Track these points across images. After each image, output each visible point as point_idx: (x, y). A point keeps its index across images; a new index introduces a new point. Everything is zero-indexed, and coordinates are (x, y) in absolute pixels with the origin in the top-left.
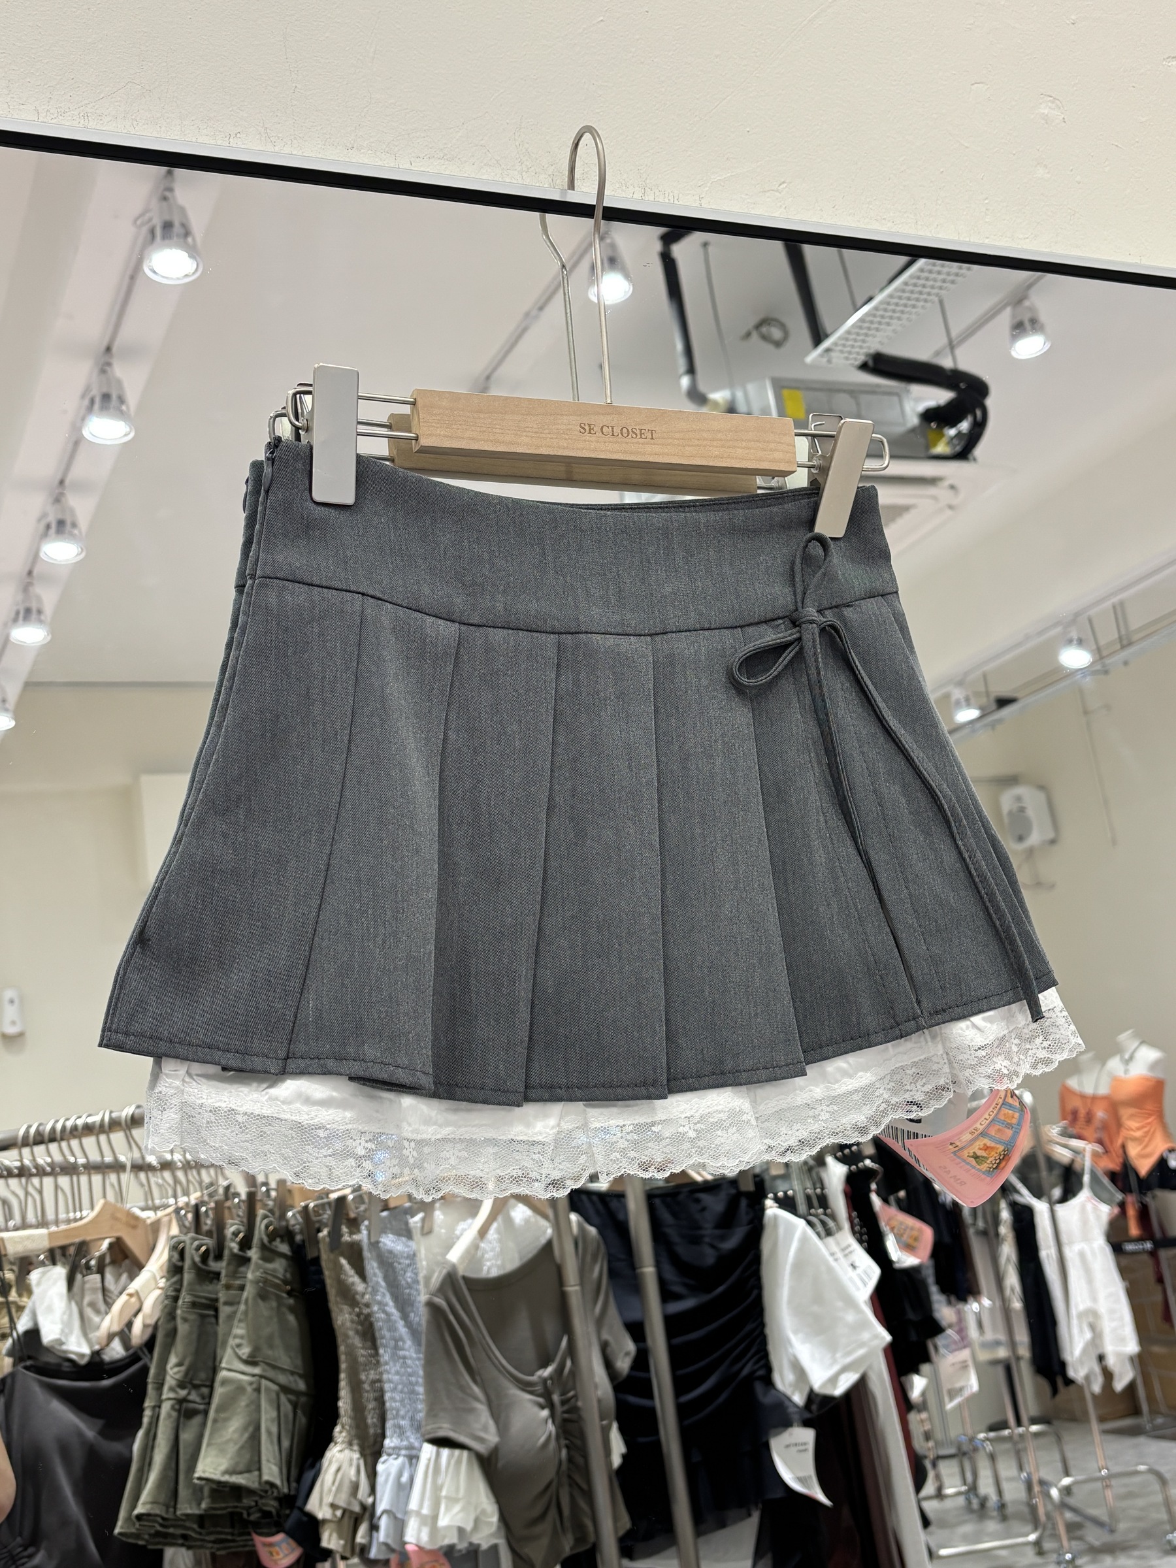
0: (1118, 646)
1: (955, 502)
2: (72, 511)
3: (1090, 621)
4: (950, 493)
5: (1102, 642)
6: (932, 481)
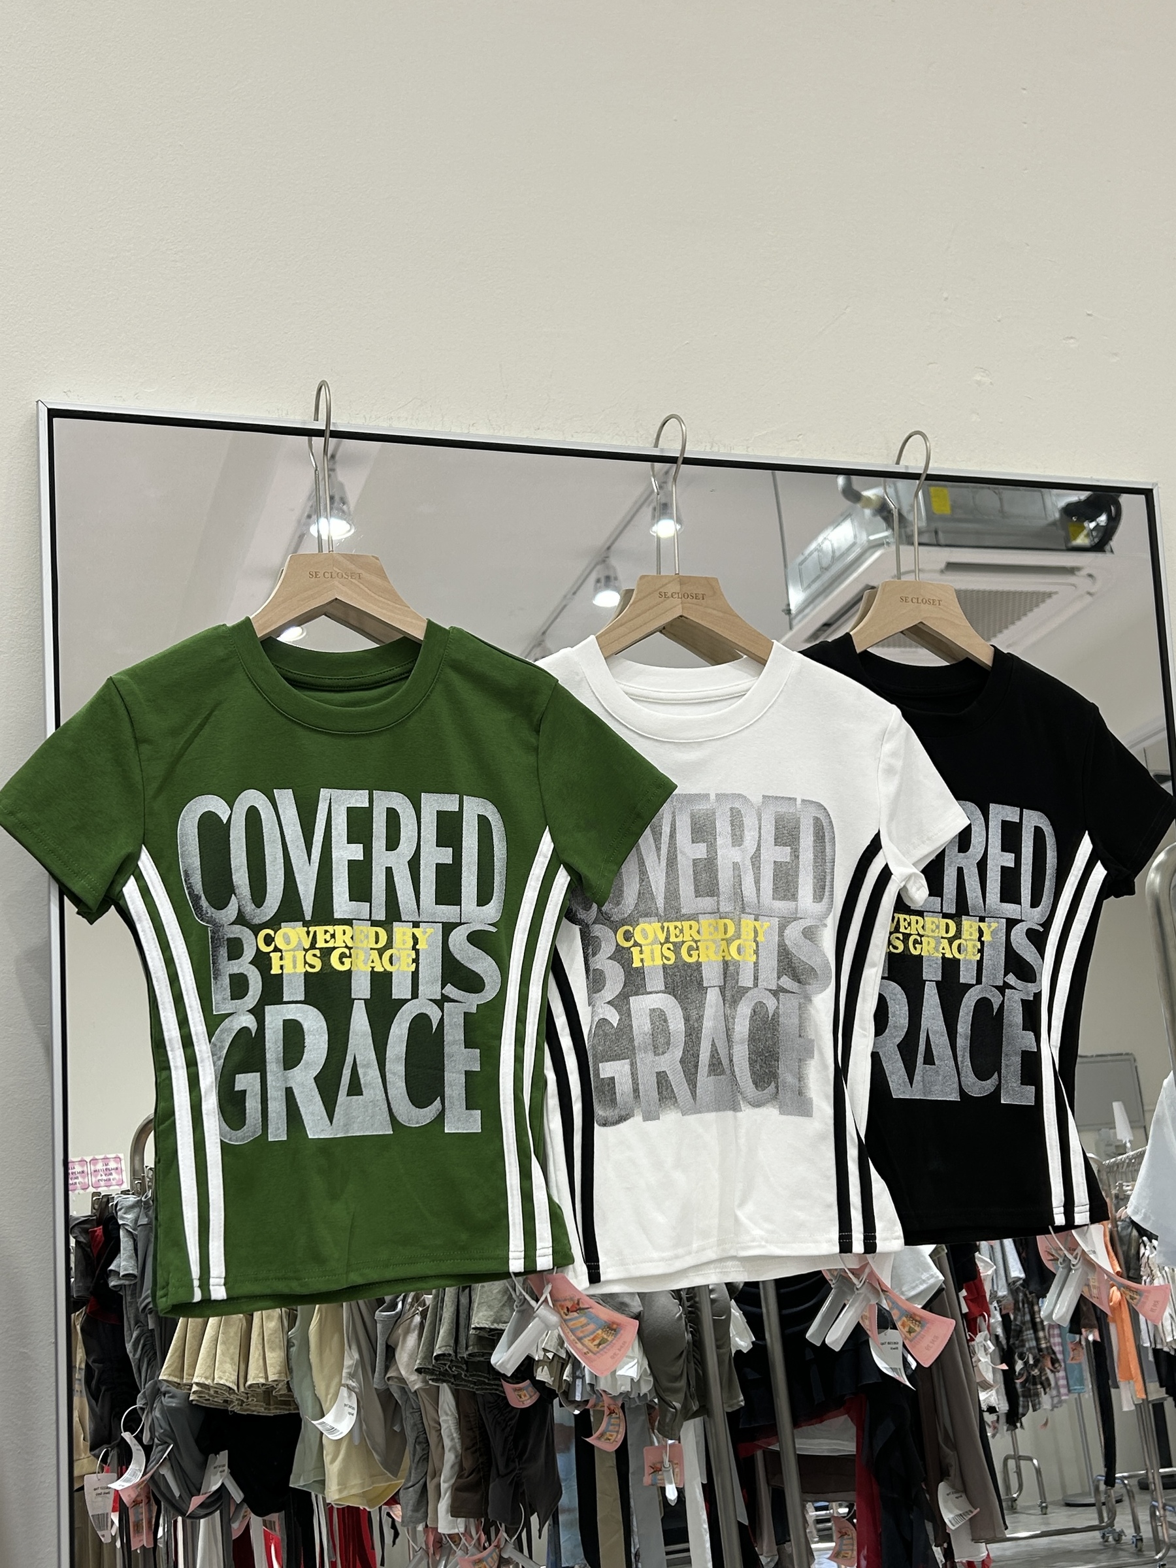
1: (1092, 589)
4: (1089, 581)
6: (1071, 571)
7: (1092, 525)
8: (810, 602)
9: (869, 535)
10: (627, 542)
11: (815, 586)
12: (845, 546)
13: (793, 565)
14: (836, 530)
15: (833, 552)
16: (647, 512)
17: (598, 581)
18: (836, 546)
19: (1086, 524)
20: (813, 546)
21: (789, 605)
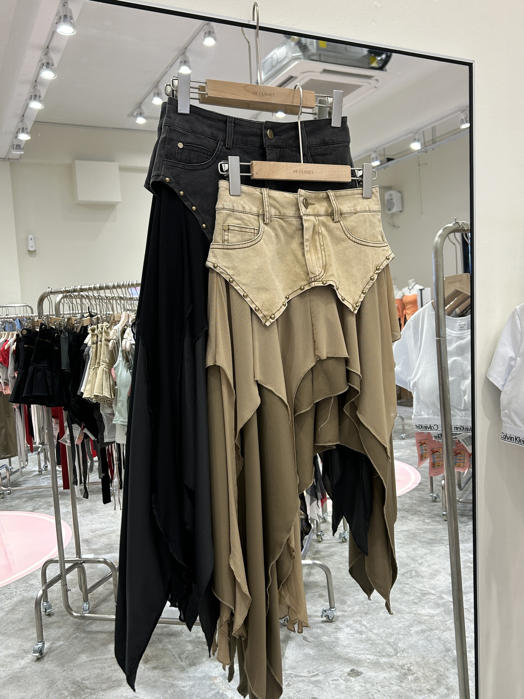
0: (431, 142)
1: (377, 86)
2: (52, 59)
3: (423, 132)
4: (376, 82)
5: (426, 141)
6: (369, 77)
7: (379, 58)
9: (293, 53)
10: (193, 46)
12: (282, 57)
13: (261, 63)
14: (279, 49)
16: (202, 34)
17: (181, 62)
18: (279, 57)
20: (269, 56)
21: (257, 80)
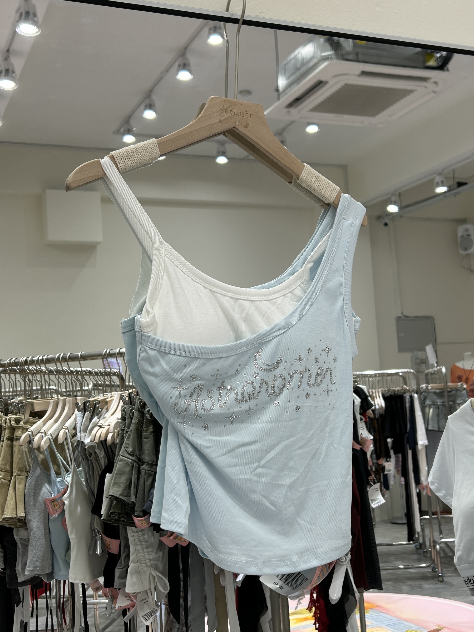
2: (12, 65)
4: (434, 85)
6: (425, 79)
7: (438, 55)
8: (289, 86)
9: (322, 52)
10: (195, 45)
11: (292, 78)
12: (309, 58)
13: (281, 66)
14: (305, 47)
15: (303, 60)
16: (206, 30)
17: (179, 66)
18: (304, 57)
19: (435, 54)
20: (292, 56)
21: (278, 87)
